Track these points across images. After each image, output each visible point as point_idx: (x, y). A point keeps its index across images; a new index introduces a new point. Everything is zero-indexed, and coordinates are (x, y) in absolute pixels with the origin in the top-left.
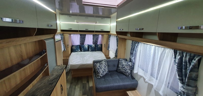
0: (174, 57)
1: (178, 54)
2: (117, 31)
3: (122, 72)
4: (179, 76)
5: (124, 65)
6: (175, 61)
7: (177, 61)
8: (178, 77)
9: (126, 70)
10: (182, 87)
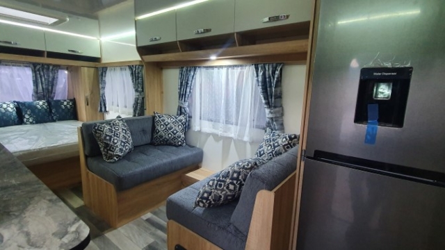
0: (255, 75)
1: (260, 69)
2: (139, 45)
3: (168, 140)
4: (265, 99)
5: (169, 124)
6: (258, 80)
7: (260, 79)
8: (264, 101)
9: (175, 134)
10: (270, 112)
